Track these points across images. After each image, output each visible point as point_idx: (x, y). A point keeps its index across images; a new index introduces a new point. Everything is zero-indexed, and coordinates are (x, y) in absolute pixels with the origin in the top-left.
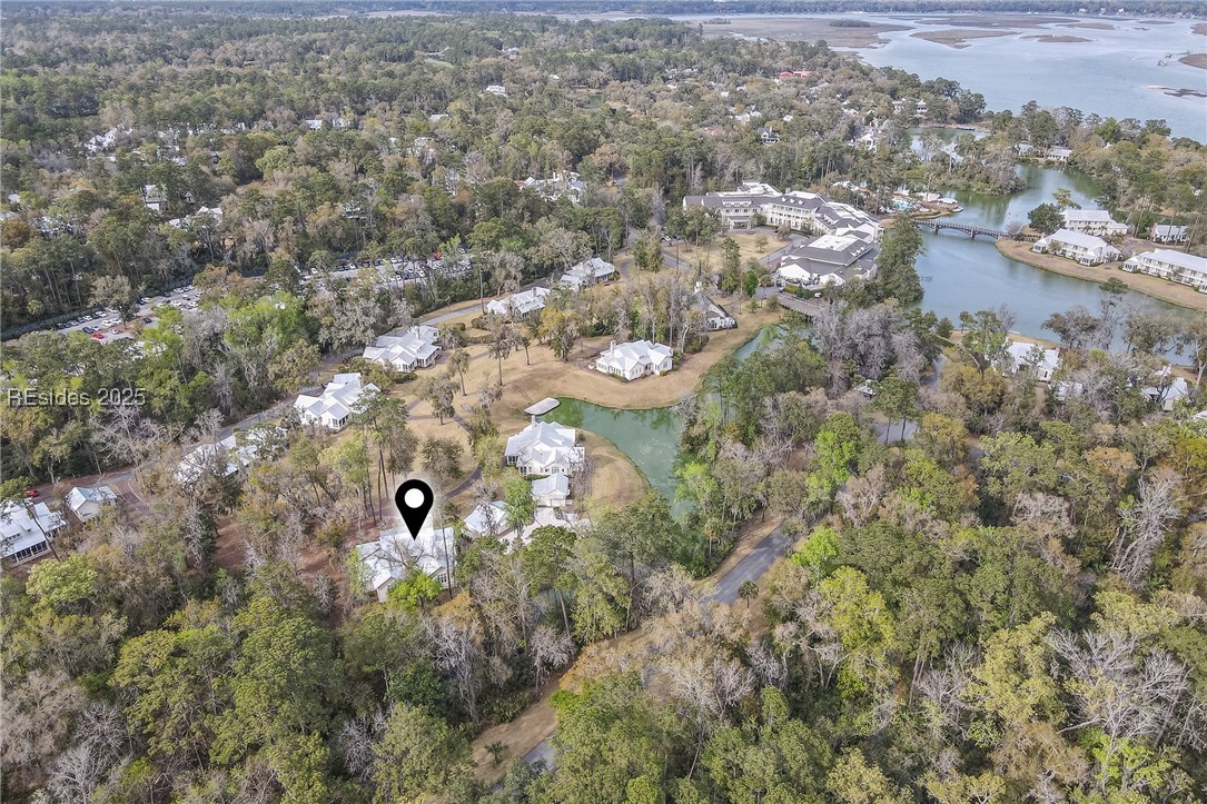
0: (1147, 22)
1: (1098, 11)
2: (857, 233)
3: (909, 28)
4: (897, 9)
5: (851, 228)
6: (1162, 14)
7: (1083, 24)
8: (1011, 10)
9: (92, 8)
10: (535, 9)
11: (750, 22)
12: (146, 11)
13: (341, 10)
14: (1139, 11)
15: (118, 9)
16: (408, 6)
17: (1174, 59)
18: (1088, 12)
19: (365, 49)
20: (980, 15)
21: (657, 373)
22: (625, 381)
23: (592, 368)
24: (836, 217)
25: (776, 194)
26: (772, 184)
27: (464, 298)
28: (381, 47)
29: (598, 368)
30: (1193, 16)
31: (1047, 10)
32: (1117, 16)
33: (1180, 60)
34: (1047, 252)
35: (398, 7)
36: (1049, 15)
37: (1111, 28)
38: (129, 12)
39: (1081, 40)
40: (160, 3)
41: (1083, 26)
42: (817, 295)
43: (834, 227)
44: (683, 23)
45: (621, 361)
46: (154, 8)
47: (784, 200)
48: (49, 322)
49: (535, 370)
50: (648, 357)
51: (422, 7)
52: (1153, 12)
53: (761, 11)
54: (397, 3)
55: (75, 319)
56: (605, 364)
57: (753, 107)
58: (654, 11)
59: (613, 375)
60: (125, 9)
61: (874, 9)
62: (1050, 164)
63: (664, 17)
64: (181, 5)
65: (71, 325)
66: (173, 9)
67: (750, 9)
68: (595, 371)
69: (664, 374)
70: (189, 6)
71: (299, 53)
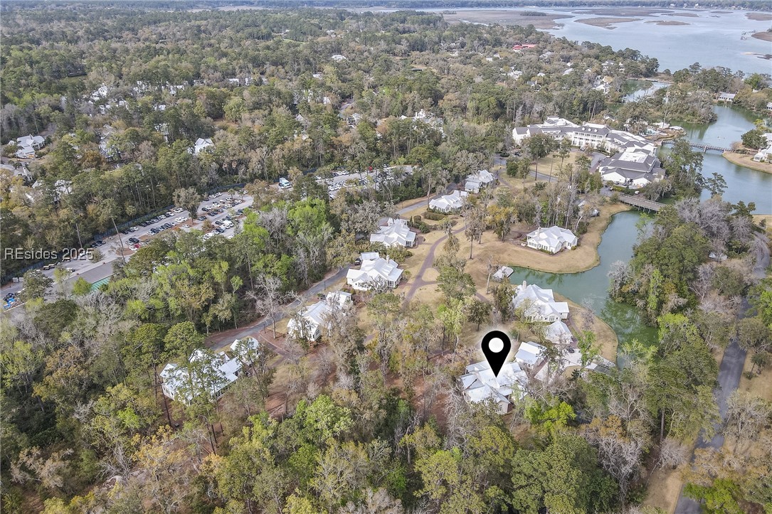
0: (716, 12)
1: (682, 5)
2: (644, 151)
3: (571, 17)
4: (556, 5)
5: (637, 147)
6: (723, 7)
7: (678, 14)
8: (627, 5)
9: (36, 5)
10: (325, 5)
11: (470, 13)
12: (71, 7)
13: (200, 5)
14: (708, 5)
15: (53, 6)
16: (242, 3)
17: (749, 35)
18: (676, 6)
19: (238, 32)
20: (610, 8)
21: (569, 248)
22: (551, 254)
23: (524, 245)
24: (624, 140)
25: (575, 126)
26: (569, 119)
27: (406, 199)
28: (250, 30)
29: (528, 245)
30: (742, 8)
31: (650, 5)
32: (694, 8)
33: (753, 36)
34: (763, 161)
35: (236, 4)
36: (652, 8)
37: (695, 16)
38: (61, 8)
39: (683, 24)
40: (80, 2)
41: (677, 14)
42: (636, 192)
43: (625, 147)
44: (431, 14)
45: (547, 240)
46: (77, 4)
47: (583, 129)
48: (140, 220)
49: (487, 248)
50: (562, 237)
51: (252, 4)
52: (717, 6)
53: (471, 6)
54: (235, 2)
55: (155, 217)
56: (535, 242)
57: (513, 68)
58: (403, 6)
59: (542, 250)
60: (58, 6)
61: (542, 5)
62: (721, 103)
63: (412, 9)
64: (94, 3)
65: (154, 222)
66: (90, 5)
67: (463, 5)
68: (526, 247)
69: (574, 249)
70: (100, 4)
71: (196, 35)
